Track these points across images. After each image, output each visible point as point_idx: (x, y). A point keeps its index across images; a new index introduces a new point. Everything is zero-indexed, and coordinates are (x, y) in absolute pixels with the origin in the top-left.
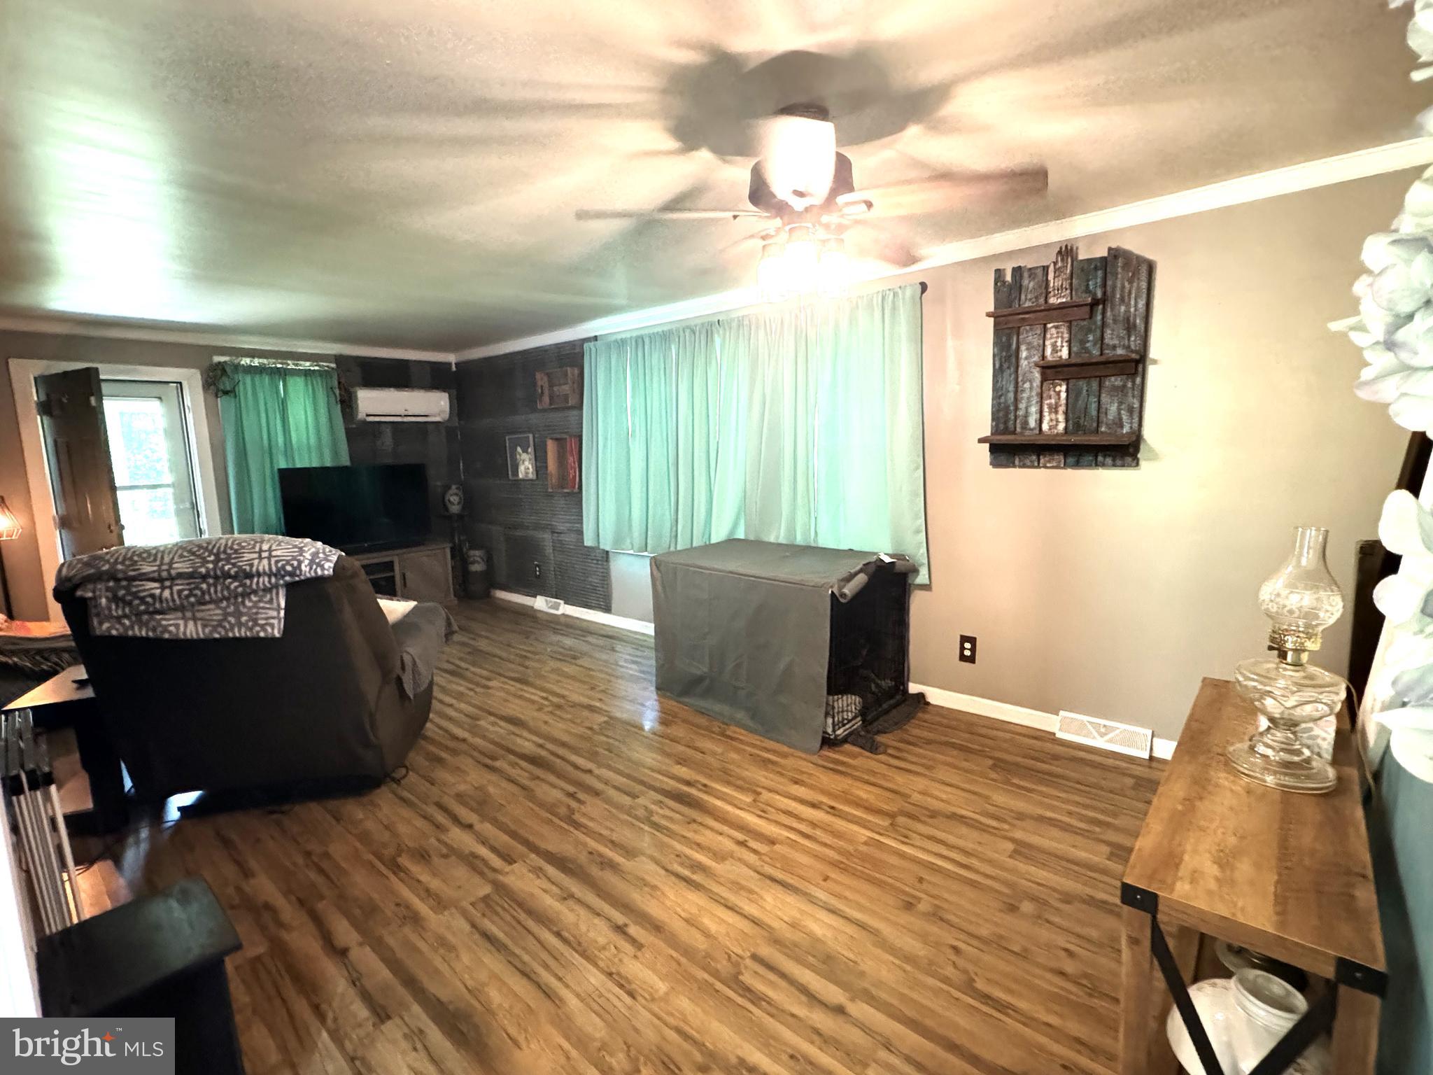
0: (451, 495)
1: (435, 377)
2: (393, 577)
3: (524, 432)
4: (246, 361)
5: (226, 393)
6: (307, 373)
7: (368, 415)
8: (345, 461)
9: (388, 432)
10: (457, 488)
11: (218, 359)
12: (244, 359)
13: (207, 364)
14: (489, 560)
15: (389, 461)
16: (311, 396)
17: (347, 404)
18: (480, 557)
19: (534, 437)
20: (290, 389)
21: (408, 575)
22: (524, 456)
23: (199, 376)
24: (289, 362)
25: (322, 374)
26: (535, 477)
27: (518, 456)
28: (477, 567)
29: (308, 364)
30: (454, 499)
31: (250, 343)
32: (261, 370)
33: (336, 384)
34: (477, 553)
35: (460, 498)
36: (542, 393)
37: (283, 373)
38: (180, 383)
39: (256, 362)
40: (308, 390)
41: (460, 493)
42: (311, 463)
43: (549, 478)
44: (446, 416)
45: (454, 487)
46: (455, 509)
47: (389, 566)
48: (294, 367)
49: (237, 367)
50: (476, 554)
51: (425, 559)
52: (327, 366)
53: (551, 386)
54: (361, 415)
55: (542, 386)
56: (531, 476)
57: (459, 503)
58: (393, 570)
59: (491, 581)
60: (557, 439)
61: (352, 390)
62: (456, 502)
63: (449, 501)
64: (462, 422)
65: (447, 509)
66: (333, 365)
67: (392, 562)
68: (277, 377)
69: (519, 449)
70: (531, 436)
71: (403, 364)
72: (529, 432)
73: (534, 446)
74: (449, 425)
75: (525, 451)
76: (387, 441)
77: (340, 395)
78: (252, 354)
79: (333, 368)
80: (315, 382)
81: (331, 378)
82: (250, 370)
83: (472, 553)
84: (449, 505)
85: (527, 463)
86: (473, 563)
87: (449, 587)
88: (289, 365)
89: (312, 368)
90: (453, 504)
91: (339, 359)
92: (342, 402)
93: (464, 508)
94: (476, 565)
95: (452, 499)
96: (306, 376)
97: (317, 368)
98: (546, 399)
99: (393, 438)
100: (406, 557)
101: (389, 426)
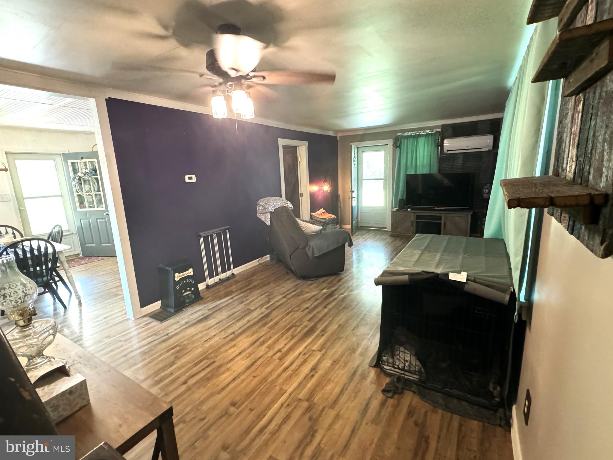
2: (441, 222)
4: (406, 134)
5: (398, 147)
6: (427, 135)
7: (448, 151)
8: (435, 172)
9: (461, 157)
11: (398, 134)
13: (394, 137)
15: (459, 171)
17: (441, 145)
20: (419, 142)
21: (447, 223)
23: (392, 141)
25: (433, 134)
29: (428, 131)
31: (409, 126)
32: (410, 136)
37: (417, 136)
38: (388, 144)
39: (409, 134)
40: (426, 142)
44: (491, 148)
45: (488, 184)
47: (440, 218)
49: (403, 137)
51: (457, 218)
52: (435, 131)
54: (446, 151)
58: (441, 220)
61: (442, 140)
65: (483, 196)
66: (440, 130)
67: (441, 216)
68: (415, 138)
76: (460, 162)
78: (408, 130)
80: (429, 138)
81: (436, 135)
82: (407, 137)
88: (421, 133)
89: (429, 133)
91: (442, 127)
97: (431, 132)
99: (463, 160)
100: (447, 215)
101: (462, 154)
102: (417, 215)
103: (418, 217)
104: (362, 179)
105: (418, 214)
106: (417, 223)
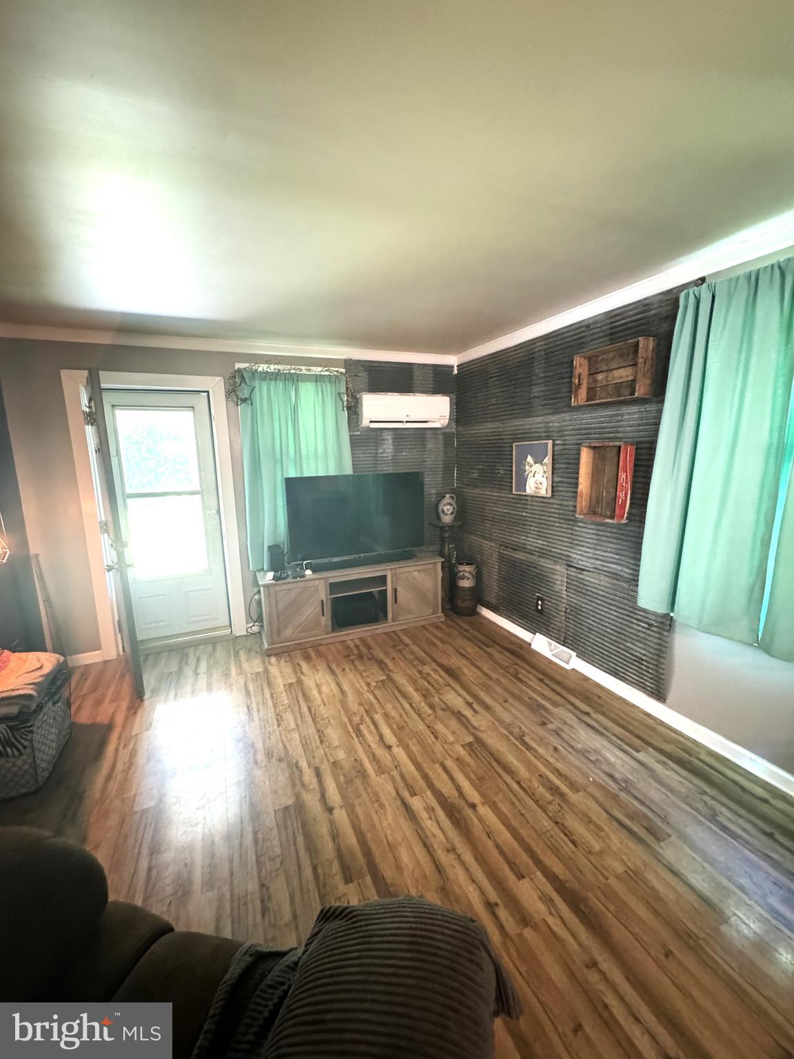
0: (445, 505)
1: (438, 381)
2: (386, 590)
3: (539, 438)
4: (262, 367)
5: (244, 400)
6: (318, 379)
7: (371, 422)
8: (348, 470)
9: (389, 437)
10: (452, 497)
11: (238, 366)
12: (261, 365)
13: (229, 371)
14: (478, 576)
15: (389, 469)
16: (321, 402)
17: (353, 409)
18: (470, 573)
19: (554, 445)
20: (302, 394)
21: (400, 589)
22: (537, 468)
23: (222, 384)
24: (303, 368)
25: (333, 379)
26: (549, 495)
27: (527, 468)
28: (466, 583)
29: (320, 369)
30: (448, 509)
31: (267, 349)
32: (276, 376)
33: (343, 390)
34: (467, 568)
35: (454, 508)
36: (580, 384)
37: (295, 378)
38: (208, 392)
39: (273, 368)
40: (318, 396)
41: (453, 502)
42: (317, 471)
43: (579, 498)
44: (446, 422)
45: (448, 496)
46: (447, 519)
47: (382, 580)
48: (306, 373)
49: (254, 373)
50: (466, 570)
51: (416, 573)
52: (337, 371)
53: (592, 374)
54: (365, 422)
55: (580, 375)
56: (544, 491)
57: (452, 513)
58: (385, 583)
59: (478, 596)
60: (594, 448)
61: (358, 396)
62: (449, 512)
63: (443, 511)
64: (460, 428)
65: (439, 518)
66: (343, 371)
67: (385, 577)
68: (290, 384)
69: (530, 459)
70: (550, 442)
71: (408, 368)
72: (548, 438)
73: (553, 455)
74: (447, 431)
75: (539, 461)
76: (388, 449)
77: (347, 400)
78: (269, 360)
79: (342, 373)
80: (324, 387)
81: (340, 382)
82: (266, 376)
83: (462, 568)
84: (442, 515)
85: (539, 477)
86: (463, 578)
87: (438, 603)
88: (301, 370)
89: (323, 373)
90: (447, 515)
91: (348, 363)
92: (349, 408)
93: (455, 519)
94: (465, 581)
95: (445, 509)
96: (316, 381)
97: (327, 373)
98: (583, 392)
99: (393, 446)
100: (398, 571)
101: (391, 433)
102: (330, 584)
103: (334, 587)
104: (123, 493)
105: (332, 581)
106: (335, 602)
